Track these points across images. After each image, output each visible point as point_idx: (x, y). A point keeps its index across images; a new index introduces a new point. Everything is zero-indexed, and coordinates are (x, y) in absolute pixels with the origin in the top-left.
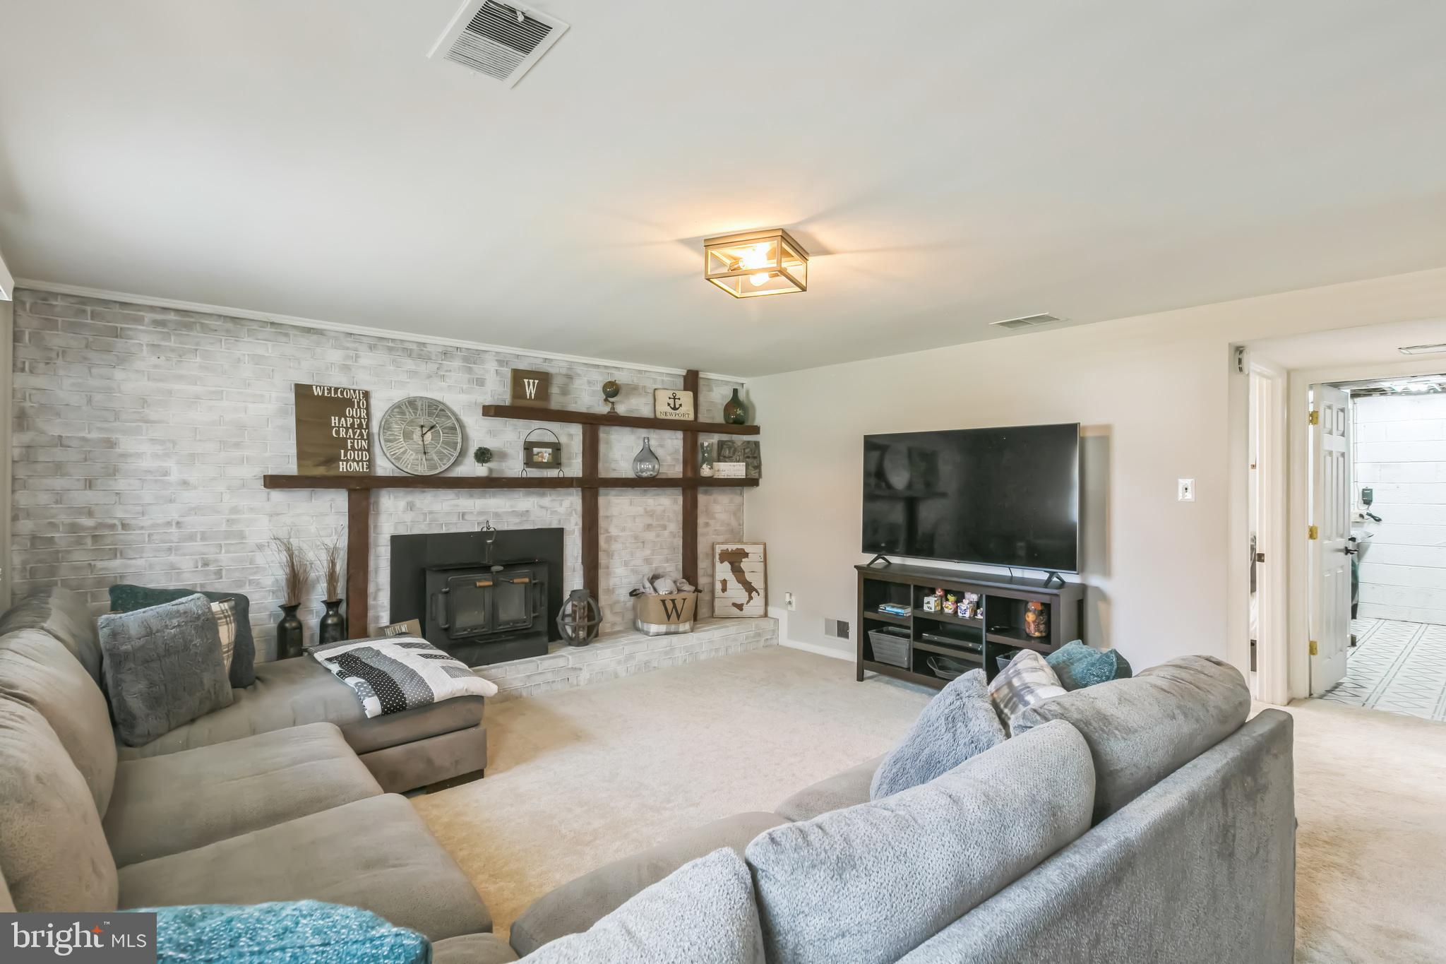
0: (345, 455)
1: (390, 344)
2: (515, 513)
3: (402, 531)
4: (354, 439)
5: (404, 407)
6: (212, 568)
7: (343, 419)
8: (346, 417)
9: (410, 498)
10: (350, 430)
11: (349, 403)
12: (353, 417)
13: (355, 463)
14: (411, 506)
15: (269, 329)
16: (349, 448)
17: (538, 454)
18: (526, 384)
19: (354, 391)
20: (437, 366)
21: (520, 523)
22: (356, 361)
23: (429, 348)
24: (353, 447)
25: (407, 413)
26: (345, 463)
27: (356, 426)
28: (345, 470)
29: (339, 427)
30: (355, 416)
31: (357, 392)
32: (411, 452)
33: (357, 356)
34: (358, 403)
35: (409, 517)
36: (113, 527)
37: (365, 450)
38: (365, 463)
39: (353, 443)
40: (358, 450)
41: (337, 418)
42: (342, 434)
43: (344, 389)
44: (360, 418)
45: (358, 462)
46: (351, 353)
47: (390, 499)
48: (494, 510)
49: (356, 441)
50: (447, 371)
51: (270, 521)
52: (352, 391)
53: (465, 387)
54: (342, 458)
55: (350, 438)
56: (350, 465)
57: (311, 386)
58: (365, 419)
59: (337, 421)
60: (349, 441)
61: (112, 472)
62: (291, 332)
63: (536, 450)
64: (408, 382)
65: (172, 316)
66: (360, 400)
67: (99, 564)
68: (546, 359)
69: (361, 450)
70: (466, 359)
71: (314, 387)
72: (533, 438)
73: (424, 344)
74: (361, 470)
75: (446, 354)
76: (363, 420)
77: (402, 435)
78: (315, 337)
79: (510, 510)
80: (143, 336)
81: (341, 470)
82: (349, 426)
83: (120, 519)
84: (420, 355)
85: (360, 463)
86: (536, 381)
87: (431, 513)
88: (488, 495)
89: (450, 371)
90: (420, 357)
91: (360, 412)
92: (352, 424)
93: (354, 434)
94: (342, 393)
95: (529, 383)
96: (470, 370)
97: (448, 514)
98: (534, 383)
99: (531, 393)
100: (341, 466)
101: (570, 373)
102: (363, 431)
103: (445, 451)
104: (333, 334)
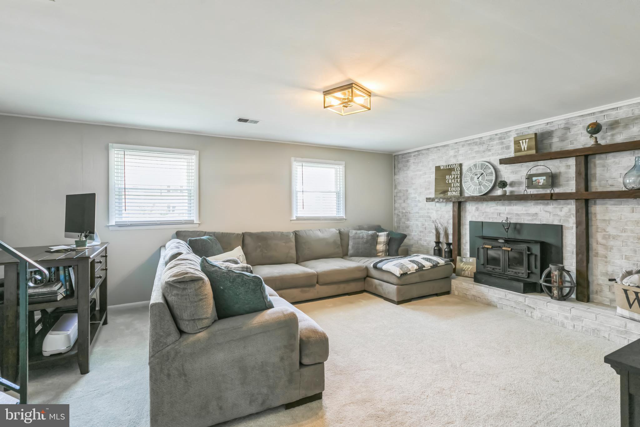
0: (451, 189)
1: (469, 142)
2: (528, 214)
3: (474, 220)
4: (454, 183)
5: (472, 168)
6: (424, 226)
7: (450, 176)
8: (451, 175)
9: (477, 206)
10: (453, 180)
11: (453, 169)
12: (454, 175)
13: (454, 192)
14: (477, 209)
15: (435, 149)
16: (452, 186)
17: (536, 180)
18: (521, 143)
19: (455, 164)
20: (487, 146)
21: (532, 220)
22: (458, 153)
23: (484, 139)
24: (454, 186)
25: (473, 170)
26: (450, 192)
27: (455, 178)
28: (450, 195)
29: (449, 179)
30: (455, 174)
31: (456, 165)
32: (473, 186)
33: (458, 151)
34: (457, 169)
35: (477, 214)
36: (407, 213)
37: (458, 187)
38: (458, 192)
39: (454, 185)
40: (456, 187)
41: (448, 176)
42: (450, 181)
43: (451, 165)
44: (457, 175)
45: (455, 192)
46: (456, 150)
47: (469, 206)
48: (516, 212)
49: (455, 184)
50: (491, 147)
51: (436, 213)
52: (454, 165)
53: (500, 152)
54: (449, 190)
55: (453, 183)
56: (452, 193)
57: (440, 166)
58: (459, 174)
59: (448, 177)
60: (452, 184)
61: (407, 198)
62: (440, 148)
63: (534, 179)
64: (475, 156)
65: (417, 153)
66: (457, 167)
67: (406, 222)
68: (548, 123)
69: (457, 187)
70: (500, 138)
71: (441, 166)
72: (533, 172)
73: (481, 138)
74: (456, 195)
75: (491, 139)
76: (458, 175)
77: (470, 179)
78: (446, 148)
79: (525, 212)
80: (412, 160)
81: (449, 195)
82: (453, 178)
83: (409, 211)
84: (480, 143)
85: (456, 192)
86: (527, 140)
87: (486, 212)
88: (512, 205)
89: (493, 146)
90: (480, 144)
91: (457, 172)
92: (454, 178)
93: (454, 181)
94: (451, 166)
95: (523, 142)
96: (502, 143)
97: (493, 213)
98: (526, 142)
99: (524, 148)
100: (449, 194)
101: (567, 126)
102: (458, 179)
103: (487, 184)
104: (451, 145)
